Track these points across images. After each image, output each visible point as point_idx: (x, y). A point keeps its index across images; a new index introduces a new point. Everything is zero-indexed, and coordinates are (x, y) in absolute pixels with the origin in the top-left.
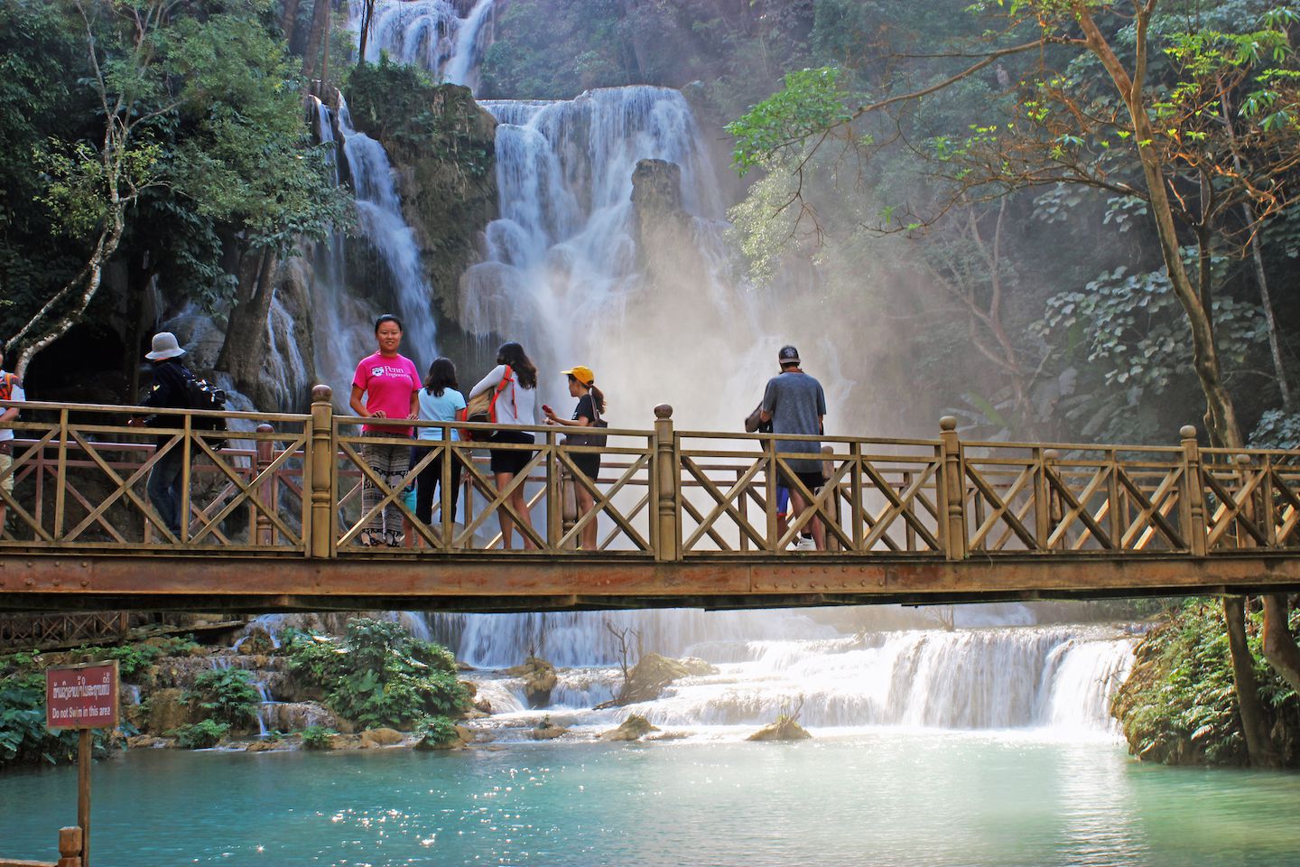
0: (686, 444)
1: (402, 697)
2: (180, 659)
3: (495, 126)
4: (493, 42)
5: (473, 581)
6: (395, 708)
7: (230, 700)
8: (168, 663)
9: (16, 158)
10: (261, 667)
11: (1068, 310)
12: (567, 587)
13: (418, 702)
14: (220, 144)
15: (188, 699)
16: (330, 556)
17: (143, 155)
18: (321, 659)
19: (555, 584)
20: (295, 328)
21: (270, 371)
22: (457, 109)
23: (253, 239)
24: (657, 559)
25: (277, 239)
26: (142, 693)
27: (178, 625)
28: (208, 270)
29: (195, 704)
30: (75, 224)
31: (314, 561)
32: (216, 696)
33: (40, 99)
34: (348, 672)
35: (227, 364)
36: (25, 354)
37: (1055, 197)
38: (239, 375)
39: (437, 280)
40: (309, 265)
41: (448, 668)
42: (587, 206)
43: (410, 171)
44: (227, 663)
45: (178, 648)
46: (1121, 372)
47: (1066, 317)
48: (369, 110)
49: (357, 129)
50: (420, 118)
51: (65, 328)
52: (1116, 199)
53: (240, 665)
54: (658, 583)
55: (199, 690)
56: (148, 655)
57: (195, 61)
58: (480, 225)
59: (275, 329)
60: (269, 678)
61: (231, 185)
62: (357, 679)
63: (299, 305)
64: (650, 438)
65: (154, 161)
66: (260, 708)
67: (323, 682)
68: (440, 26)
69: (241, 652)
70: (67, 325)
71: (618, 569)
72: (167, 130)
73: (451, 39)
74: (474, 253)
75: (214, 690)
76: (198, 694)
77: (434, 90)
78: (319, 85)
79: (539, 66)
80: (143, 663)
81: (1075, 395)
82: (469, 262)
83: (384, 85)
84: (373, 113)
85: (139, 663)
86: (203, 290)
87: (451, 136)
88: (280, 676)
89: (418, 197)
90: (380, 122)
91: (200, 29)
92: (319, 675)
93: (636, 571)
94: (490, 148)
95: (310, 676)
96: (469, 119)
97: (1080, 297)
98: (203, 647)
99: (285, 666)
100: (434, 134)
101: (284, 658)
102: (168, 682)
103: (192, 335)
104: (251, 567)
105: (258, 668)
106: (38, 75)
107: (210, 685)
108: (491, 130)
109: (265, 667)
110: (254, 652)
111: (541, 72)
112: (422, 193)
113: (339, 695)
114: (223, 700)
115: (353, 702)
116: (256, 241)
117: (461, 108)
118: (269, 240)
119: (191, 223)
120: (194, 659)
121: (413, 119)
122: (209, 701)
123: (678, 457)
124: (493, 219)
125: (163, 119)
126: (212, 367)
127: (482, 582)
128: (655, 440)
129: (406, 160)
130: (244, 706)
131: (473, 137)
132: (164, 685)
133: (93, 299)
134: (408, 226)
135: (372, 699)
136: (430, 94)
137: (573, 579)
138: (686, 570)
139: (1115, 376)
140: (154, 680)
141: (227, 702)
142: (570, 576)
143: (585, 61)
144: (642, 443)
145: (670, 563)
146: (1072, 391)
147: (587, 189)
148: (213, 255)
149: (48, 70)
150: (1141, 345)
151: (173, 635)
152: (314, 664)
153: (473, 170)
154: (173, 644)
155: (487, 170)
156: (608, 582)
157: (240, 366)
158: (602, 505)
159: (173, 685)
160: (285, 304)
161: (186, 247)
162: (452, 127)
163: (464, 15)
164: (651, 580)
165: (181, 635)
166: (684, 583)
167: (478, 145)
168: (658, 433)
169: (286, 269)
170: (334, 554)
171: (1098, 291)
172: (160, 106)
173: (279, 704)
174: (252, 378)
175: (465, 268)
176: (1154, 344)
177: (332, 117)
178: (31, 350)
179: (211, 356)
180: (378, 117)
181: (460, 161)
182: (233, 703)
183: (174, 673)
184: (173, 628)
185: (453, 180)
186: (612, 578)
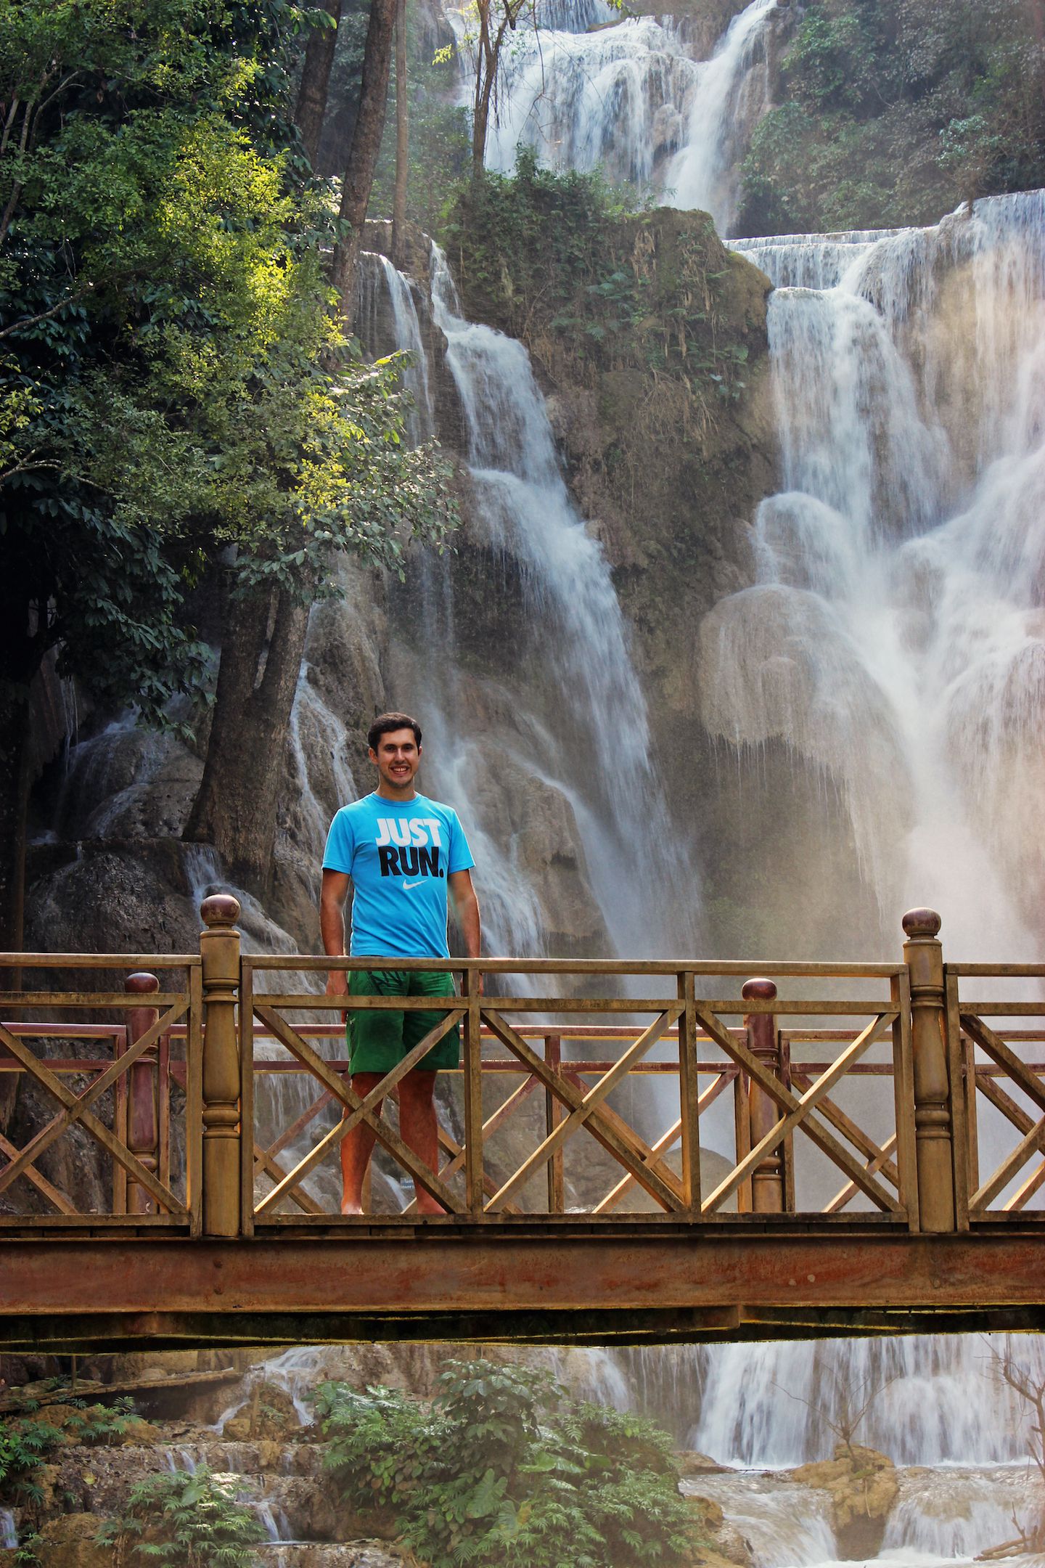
0: (969, 991)
1: (556, 1529)
2: (101, 1451)
3: (768, 291)
5: (530, 1279)
6: (542, 1552)
7: (200, 1536)
8: (77, 1458)
10: (269, 1466)
12: (723, 1290)
13: (591, 1541)
14: (157, 375)
15: (113, 1536)
16: (240, 1233)
18: (389, 1448)
19: (700, 1282)
20: (349, 745)
21: (300, 837)
22: (684, 263)
23: (243, 567)
24: (914, 1228)
25: (292, 567)
26: (23, 1526)
27: (107, 1379)
28: (151, 636)
29: (129, 1546)
31: (210, 1244)
32: (171, 1529)
34: (444, 1477)
35: (210, 827)
38: (235, 850)
39: (651, 631)
40: (377, 611)
41: (662, 1468)
43: (586, 401)
44: (198, 1460)
45: (102, 1428)
48: (497, 275)
49: (473, 317)
50: (606, 286)
53: (225, 1461)
54: (918, 1280)
55: (137, 1516)
56: (36, 1442)
57: (96, 210)
58: (742, 507)
59: (308, 749)
60: (284, 1490)
61: (182, 460)
62: (463, 1491)
63: (358, 698)
64: (894, 978)
65: (22, 422)
66: (262, 1553)
67: (395, 1499)
68: (654, 83)
69: (230, 1435)
71: (831, 1251)
72: (64, 349)
73: (679, 107)
74: (729, 568)
75: (167, 1516)
76: (135, 1524)
77: (634, 223)
78: (389, 230)
79: (868, 154)
80: (24, 1459)
82: (720, 588)
83: (526, 220)
84: (507, 282)
85: (16, 1461)
86: (143, 676)
87: (673, 321)
88: (306, 1485)
89: (607, 455)
90: (520, 299)
91: (107, 144)
92: (387, 1482)
93: (871, 1254)
94: (759, 341)
95: (368, 1484)
96: (709, 281)
98: (155, 1425)
99: (318, 1465)
100: (635, 320)
101: (316, 1447)
102: (76, 1499)
103: (138, 767)
104: (85, 1258)
105: (262, 1469)
107: (158, 1507)
108: (758, 301)
109: (276, 1466)
110: (255, 1435)
111: (872, 166)
112: (614, 445)
113: (426, 1525)
114: (184, 1536)
115: (455, 1541)
116: (250, 571)
118: (275, 566)
119: (113, 539)
120: (131, 1450)
121: (592, 289)
122: (156, 1540)
123: (953, 1017)
124: (769, 494)
125: (55, 328)
126: (180, 833)
127: (550, 1282)
128: (904, 982)
129: (581, 380)
130: (228, 1550)
131: (719, 319)
132: (68, 1507)
134: (587, 517)
135: (494, 1534)
136: (624, 232)
137: (737, 1273)
138: (980, 1252)
140: (49, 1495)
141: (194, 1541)
142: (732, 1267)
143: (961, 139)
144: (881, 991)
145: (940, 1238)
148: (161, 604)
151: (91, 1399)
152: (377, 1460)
153: (724, 389)
154: (92, 1418)
155: (752, 388)
156: (812, 1278)
157: (236, 829)
158: (796, 1118)
159: (87, 1507)
160: (328, 695)
161: (106, 590)
162: (674, 300)
163: (702, 54)
164: (904, 1272)
165: (107, 1400)
166: (973, 1279)
167: (730, 335)
168: (910, 969)
169: (329, 622)
170: (249, 1230)
172: (48, 300)
173: (303, 1546)
174: (260, 853)
175: (711, 602)
177: (417, 297)
179: (176, 811)
180: (518, 291)
181: (695, 372)
182: (205, 1545)
183: (89, 1480)
184: (95, 1385)
185: (680, 411)
186: (818, 1269)
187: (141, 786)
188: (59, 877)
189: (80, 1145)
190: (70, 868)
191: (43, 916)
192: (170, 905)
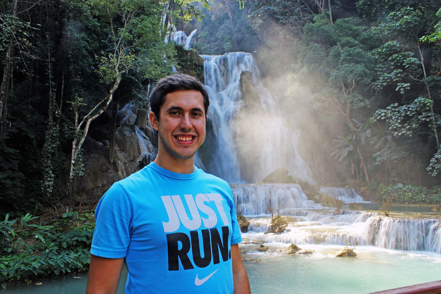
3: (203, 61)
4: (195, 42)
9: (84, 63)
11: (383, 114)
17: (130, 57)
30: (107, 79)
33: (90, 46)
35: (138, 123)
36: (89, 121)
37: (379, 83)
38: (141, 126)
42: (227, 83)
46: (399, 132)
47: (382, 116)
51: (101, 113)
52: (400, 84)
68: (182, 38)
70: (102, 112)
81: (371, 137)
87: (192, 63)
94: (202, 67)
96: (197, 59)
97: (385, 111)
100: (188, 63)
106: (90, 39)
111: (208, 49)
117: (195, 56)
119: (136, 81)
121: (182, 59)
126: (133, 124)
131: (198, 64)
133: (110, 103)
136: (187, 52)
139: (398, 133)
143: (227, 45)
146: (370, 136)
147: (227, 78)
149: (93, 38)
150: (405, 125)
153: (198, 72)
155: (201, 72)
157: (141, 123)
161: (134, 89)
162: (193, 61)
163: (188, 35)
167: (199, 66)
171: (391, 109)
174: (144, 127)
176: (409, 125)
178: (91, 119)
181: (194, 70)
187: (127, 117)
188: (118, 129)
189: (122, 166)
190: (119, 128)
191: (116, 134)
192: (133, 133)
